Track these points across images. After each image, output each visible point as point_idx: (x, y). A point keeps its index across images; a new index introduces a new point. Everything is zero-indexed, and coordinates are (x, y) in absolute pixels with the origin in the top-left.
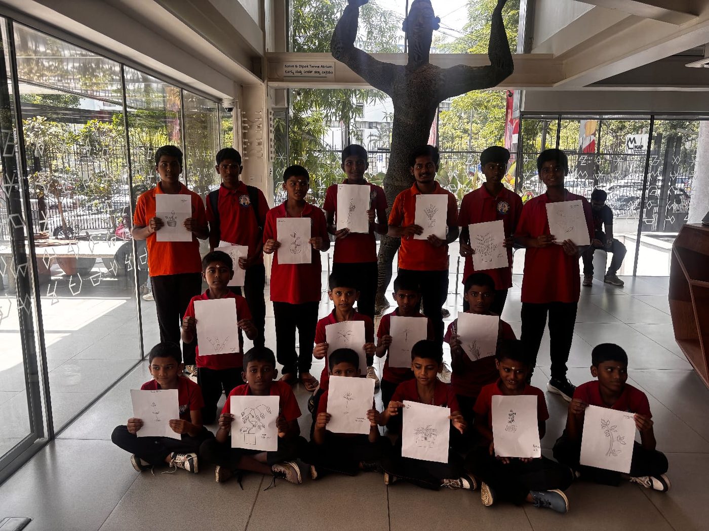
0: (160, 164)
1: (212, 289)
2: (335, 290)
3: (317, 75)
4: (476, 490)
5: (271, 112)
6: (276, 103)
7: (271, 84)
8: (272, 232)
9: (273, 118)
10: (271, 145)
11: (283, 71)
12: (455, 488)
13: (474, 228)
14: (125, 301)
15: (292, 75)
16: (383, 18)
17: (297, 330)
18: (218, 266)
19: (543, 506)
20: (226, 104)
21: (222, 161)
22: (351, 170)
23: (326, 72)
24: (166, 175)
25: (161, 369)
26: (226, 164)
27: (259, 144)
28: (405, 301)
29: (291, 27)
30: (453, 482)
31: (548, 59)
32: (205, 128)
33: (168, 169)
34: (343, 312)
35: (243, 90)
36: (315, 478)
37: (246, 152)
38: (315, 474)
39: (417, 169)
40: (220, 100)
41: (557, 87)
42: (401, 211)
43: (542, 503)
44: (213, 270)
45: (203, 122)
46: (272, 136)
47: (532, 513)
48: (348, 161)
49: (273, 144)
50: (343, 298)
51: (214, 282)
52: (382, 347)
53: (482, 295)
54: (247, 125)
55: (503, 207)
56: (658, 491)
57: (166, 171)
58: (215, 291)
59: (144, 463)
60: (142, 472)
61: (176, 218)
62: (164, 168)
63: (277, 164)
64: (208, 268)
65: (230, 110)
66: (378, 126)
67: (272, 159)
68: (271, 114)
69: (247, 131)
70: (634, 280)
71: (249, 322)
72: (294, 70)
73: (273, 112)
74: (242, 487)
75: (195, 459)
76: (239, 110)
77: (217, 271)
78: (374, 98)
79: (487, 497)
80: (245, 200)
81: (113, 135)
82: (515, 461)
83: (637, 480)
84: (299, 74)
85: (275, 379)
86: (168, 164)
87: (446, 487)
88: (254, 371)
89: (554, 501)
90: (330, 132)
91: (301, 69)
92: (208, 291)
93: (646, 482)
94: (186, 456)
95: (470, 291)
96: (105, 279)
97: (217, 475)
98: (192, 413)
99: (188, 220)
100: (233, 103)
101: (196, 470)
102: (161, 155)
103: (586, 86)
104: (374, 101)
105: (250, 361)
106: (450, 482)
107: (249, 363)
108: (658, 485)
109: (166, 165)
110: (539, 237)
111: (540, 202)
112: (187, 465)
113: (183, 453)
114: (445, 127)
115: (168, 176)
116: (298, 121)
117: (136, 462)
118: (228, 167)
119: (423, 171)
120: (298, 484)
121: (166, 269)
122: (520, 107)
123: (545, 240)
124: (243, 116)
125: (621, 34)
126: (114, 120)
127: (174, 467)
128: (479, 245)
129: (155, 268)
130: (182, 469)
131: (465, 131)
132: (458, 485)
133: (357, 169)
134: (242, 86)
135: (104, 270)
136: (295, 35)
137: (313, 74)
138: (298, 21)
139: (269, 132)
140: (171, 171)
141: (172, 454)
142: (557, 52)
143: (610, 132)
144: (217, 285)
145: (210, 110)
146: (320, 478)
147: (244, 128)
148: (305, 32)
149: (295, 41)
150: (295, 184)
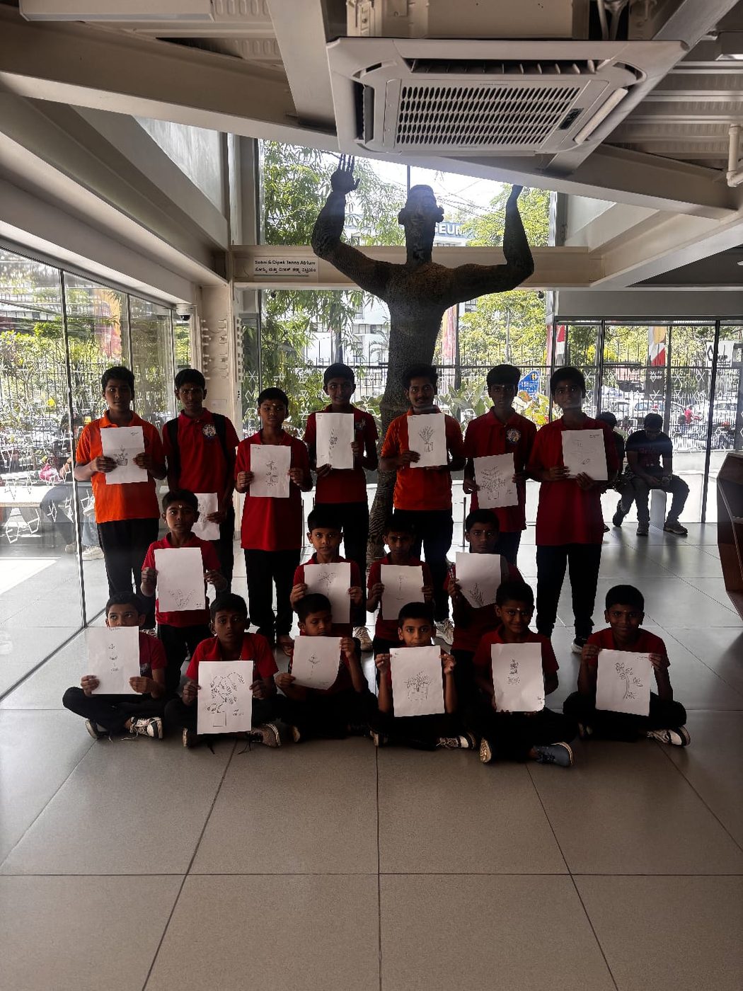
0: (108, 389)
1: (174, 532)
2: (315, 531)
3: (296, 273)
4: (475, 749)
5: (238, 321)
6: (245, 306)
7: (238, 285)
8: (244, 463)
9: (240, 327)
10: (239, 362)
11: (253, 268)
12: (453, 748)
13: (479, 462)
14: (54, 562)
15: (264, 273)
16: (383, 191)
17: (274, 583)
18: (180, 507)
19: (547, 761)
20: (181, 311)
21: (182, 384)
22: (335, 394)
23: (307, 271)
24: (114, 403)
25: (120, 617)
26: (186, 388)
27: (224, 360)
28: (398, 544)
29: (263, 206)
30: (449, 740)
31: (582, 253)
32: (154, 340)
33: (117, 395)
34: (325, 557)
35: (202, 292)
36: (297, 740)
37: (207, 371)
38: (298, 735)
39: (412, 392)
40: (173, 306)
41: (594, 286)
42: (396, 441)
43: (545, 757)
44: (175, 511)
45: (151, 332)
46: (240, 350)
47: (536, 770)
48: (333, 383)
49: (241, 360)
50: (323, 540)
51: (175, 525)
52: (374, 598)
53: (486, 533)
54: (208, 336)
55: (514, 436)
56: (676, 746)
57: (113, 397)
58: (177, 535)
59: (100, 729)
60: (98, 739)
61: (126, 454)
62: (112, 393)
63: (247, 386)
64: (169, 508)
65: (186, 318)
66: (383, 331)
67: (240, 379)
68: (238, 323)
69: (207, 344)
70: (703, 528)
71: (216, 573)
72: (267, 267)
73: (240, 320)
74: (212, 751)
75: (159, 723)
76: (198, 318)
77: (179, 512)
78: (371, 298)
79: (486, 752)
80: (210, 431)
81: (35, 350)
82: (519, 715)
83: (655, 735)
84: (273, 272)
85: (247, 629)
86: (117, 389)
87: (442, 747)
88: (223, 621)
89: (559, 755)
90: (316, 343)
91: (275, 266)
92: (169, 536)
93: (664, 737)
94: (148, 720)
95: (472, 529)
96: (23, 536)
97: (185, 737)
98: (154, 672)
99: (140, 455)
100: (191, 309)
101: (160, 736)
102: (108, 379)
103: (629, 286)
104: (371, 302)
105: (218, 611)
106: (447, 741)
107: (217, 613)
108: (676, 739)
109: (114, 391)
110: (551, 469)
111: (554, 429)
112: (150, 729)
113: (145, 717)
114: (474, 332)
115: (117, 404)
116: (272, 328)
117: (92, 727)
118: (190, 392)
119: (419, 395)
120: (275, 747)
121: (115, 514)
122: (554, 311)
123: (556, 472)
124: (203, 325)
125: (659, 227)
126: (36, 331)
127: (135, 733)
128: (484, 479)
129: (102, 512)
130: (145, 736)
131: (502, 337)
132: (455, 744)
133: (342, 393)
134: (201, 288)
135: (23, 524)
136: (267, 217)
137: (291, 272)
138: (272, 199)
139: (236, 345)
140: (120, 397)
141: (133, 718)
142: (593, 245)
143: (697, 337)
144: (178, 528)
145: (160, 317)
146: (302, 741)
147: (204, 340)
148: (281, 213)
149: (267, 224)
150: (269, 409)
